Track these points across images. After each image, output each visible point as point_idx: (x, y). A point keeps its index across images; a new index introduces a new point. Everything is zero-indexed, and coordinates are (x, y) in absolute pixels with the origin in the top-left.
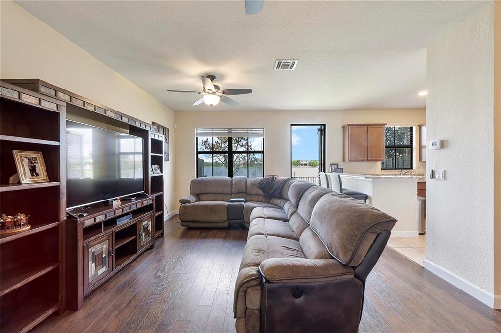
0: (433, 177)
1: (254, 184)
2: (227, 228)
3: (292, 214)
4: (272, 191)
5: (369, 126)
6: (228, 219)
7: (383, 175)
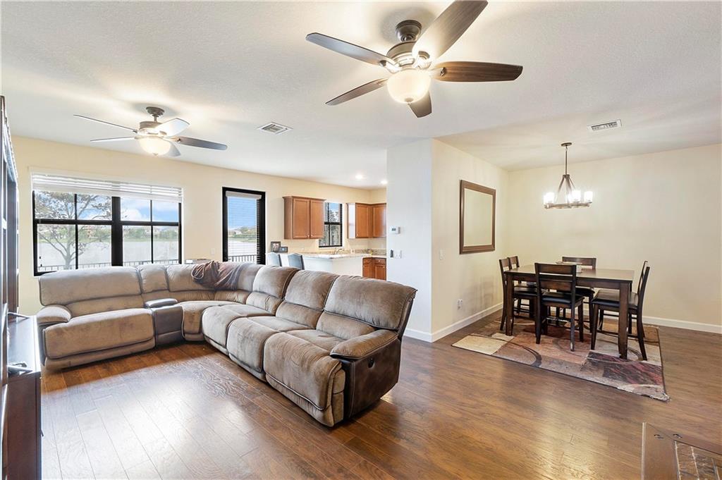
0: (392, 256)
1: (184, 275)
2: (154, 348)
3: (276, 307)
4: (218, 283)
5: (312, 201)
6: (156, 334)
7: (320, 253)
